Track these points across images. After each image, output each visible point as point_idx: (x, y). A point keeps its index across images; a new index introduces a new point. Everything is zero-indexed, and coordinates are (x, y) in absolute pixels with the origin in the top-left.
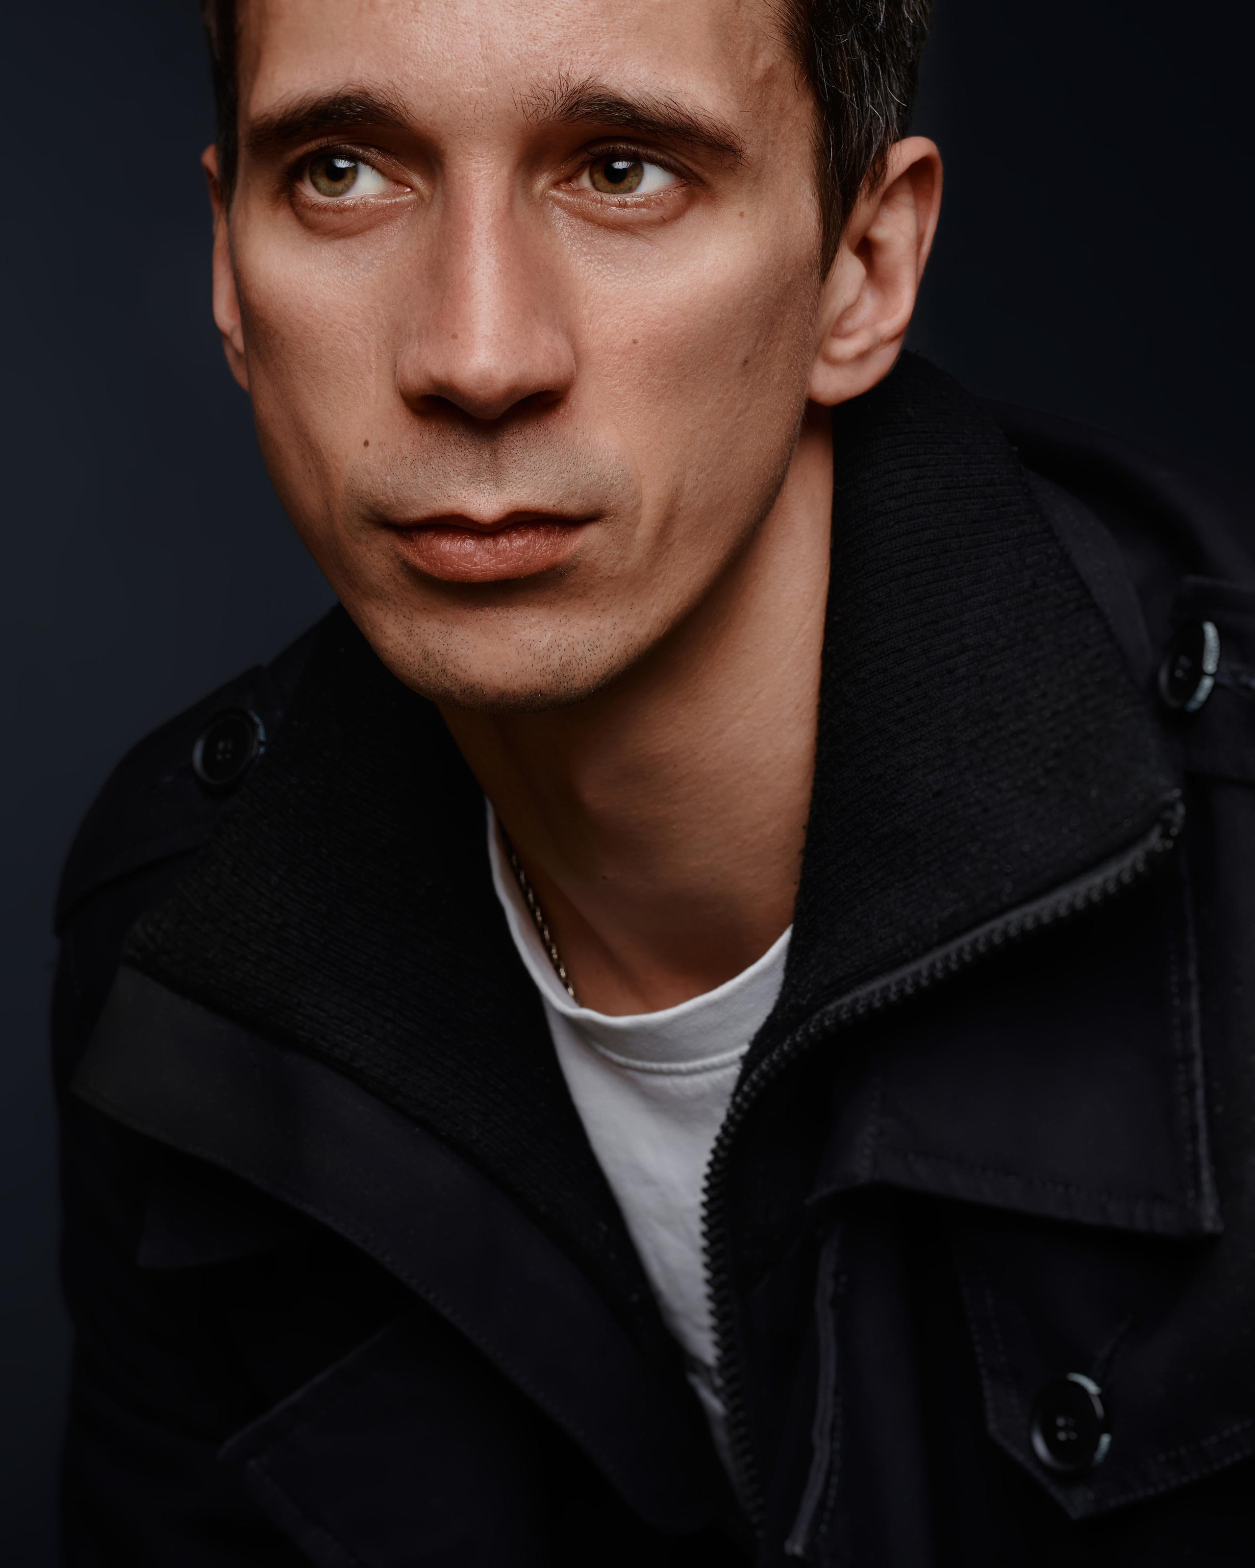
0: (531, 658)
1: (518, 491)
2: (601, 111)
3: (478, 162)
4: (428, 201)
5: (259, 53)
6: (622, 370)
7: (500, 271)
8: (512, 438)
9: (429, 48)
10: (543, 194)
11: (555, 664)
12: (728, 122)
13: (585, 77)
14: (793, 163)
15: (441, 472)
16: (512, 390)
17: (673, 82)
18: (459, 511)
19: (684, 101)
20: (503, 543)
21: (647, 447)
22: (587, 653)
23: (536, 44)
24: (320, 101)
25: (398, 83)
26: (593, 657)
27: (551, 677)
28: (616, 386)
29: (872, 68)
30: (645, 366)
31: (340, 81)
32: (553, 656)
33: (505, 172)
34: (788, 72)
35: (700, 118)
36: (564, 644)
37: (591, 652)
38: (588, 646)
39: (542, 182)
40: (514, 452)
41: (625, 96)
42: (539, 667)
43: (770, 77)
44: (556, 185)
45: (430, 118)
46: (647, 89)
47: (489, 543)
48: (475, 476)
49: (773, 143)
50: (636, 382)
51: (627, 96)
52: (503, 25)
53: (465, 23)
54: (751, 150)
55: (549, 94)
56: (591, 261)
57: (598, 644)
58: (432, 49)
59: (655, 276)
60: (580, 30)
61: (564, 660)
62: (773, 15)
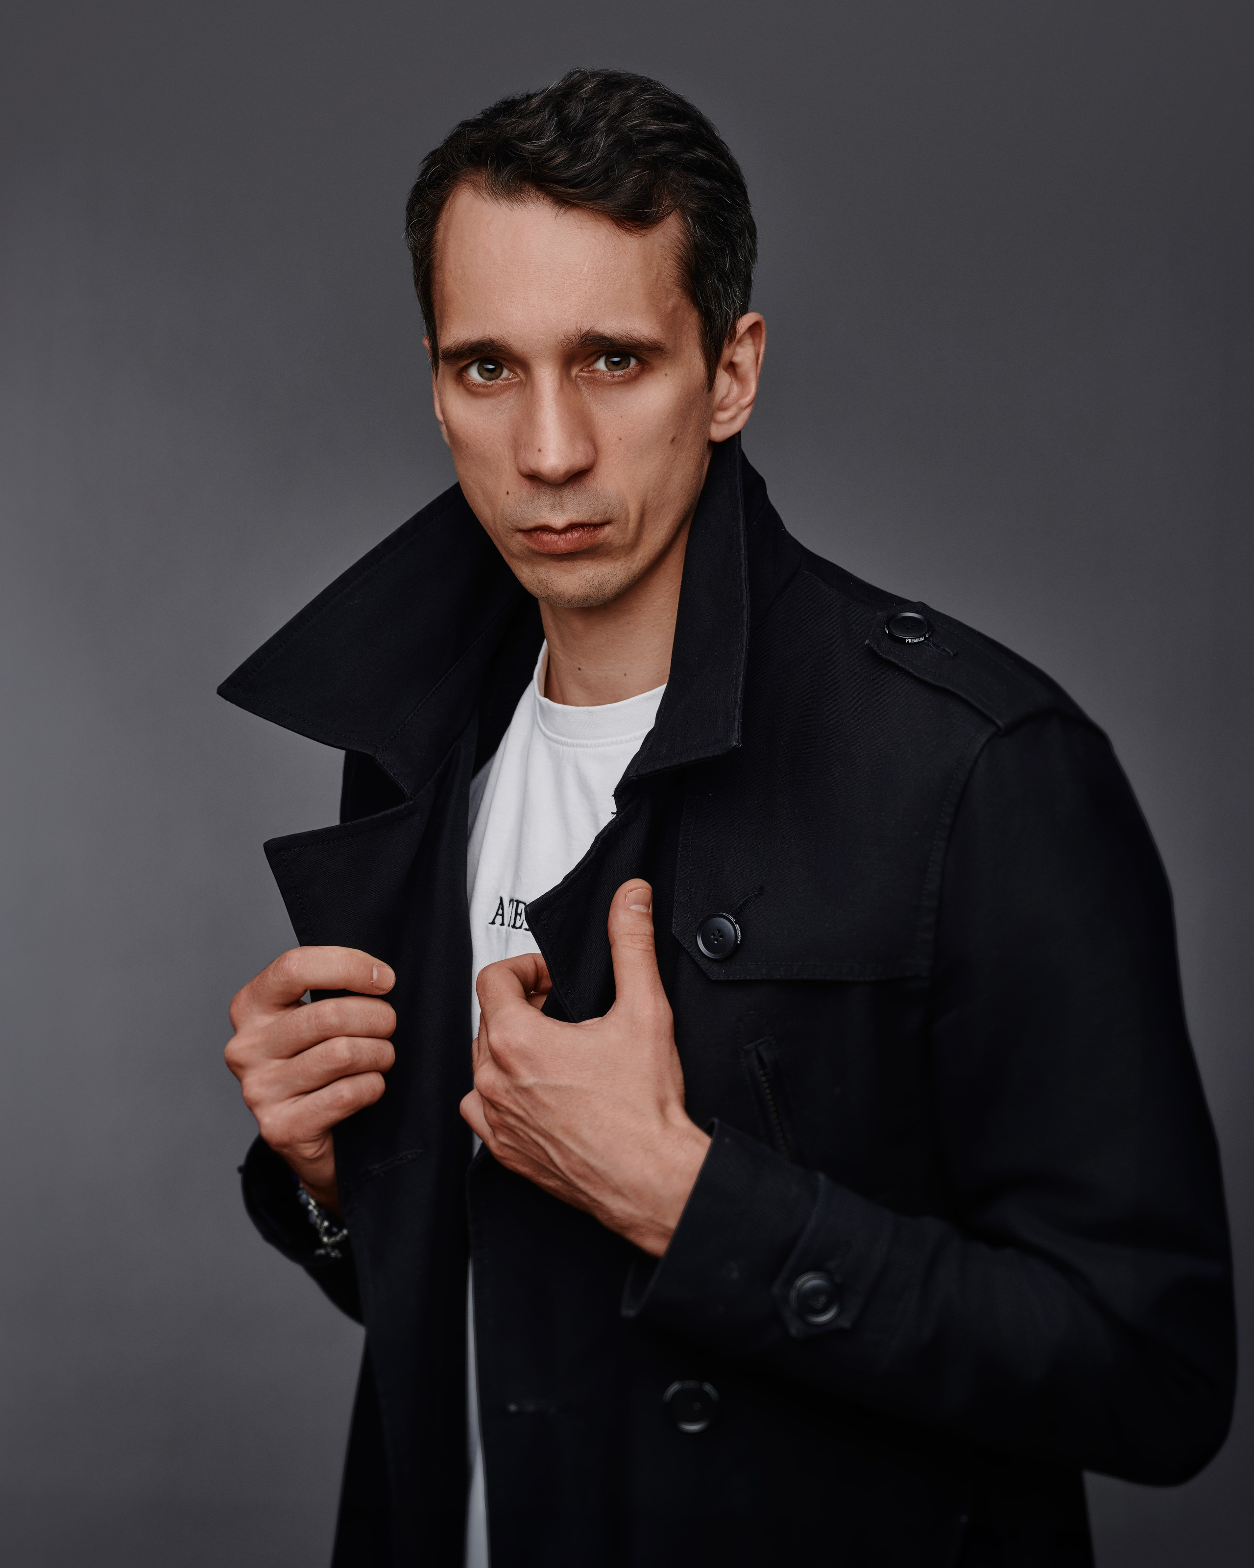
0: (585, 581)
1: (572, 514)
2: (597, 342)
3: (544, 369)
4: (524, 382)
5: (442, 317)
6: (615, 453)
7: (558, 418)
8: (568, 490)
9: (518, 319)
10: (576, 376)
11: (596, 584)
12: (656, 338)
13: (588, 328)
14: (690, 343)
15: (538, 506)
16: (567, 473)
17: (628, 325)
18: (547, 524)
19: (634, 333)
20: (569, 535)
21: (629, 487)
22: (611, 578)
23: (565, 315)
24: (472, 344)
25: (505, 336)
26: (613, 580)
27: (594, 589)
28: (613, 460)
29: (725, 289)
30: (626, 449)
31: (480, 335)
32: (595, 581)
33: (557, 371)
34: (684, 302)
35: (642, 340)
36: (600, 575)
37: (613, 578)
38: (610, 575)
39: (575, 371)
40: (570, 496)
41: (606, 335)
42: (589, 585)
43: (675, 309)
44: (581, 370)
45: (521, 351)
46: (616, 331)
47: (563, 536)
48: (553, 507)
49: (680, 337)
50: (622, 457)
51: (608, 335)
52: (549, 306)
53: (533, 307)
54: (669, 345)
55: (573, 338)
56: (597, 404)
57: (615, 574)
58: (519, 320)
59: (626, 409)
60: (584, 306)
61: (600, 582)
62: (674, 280)
